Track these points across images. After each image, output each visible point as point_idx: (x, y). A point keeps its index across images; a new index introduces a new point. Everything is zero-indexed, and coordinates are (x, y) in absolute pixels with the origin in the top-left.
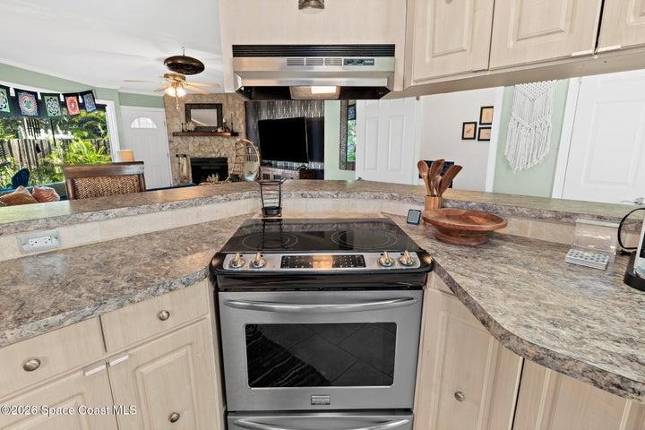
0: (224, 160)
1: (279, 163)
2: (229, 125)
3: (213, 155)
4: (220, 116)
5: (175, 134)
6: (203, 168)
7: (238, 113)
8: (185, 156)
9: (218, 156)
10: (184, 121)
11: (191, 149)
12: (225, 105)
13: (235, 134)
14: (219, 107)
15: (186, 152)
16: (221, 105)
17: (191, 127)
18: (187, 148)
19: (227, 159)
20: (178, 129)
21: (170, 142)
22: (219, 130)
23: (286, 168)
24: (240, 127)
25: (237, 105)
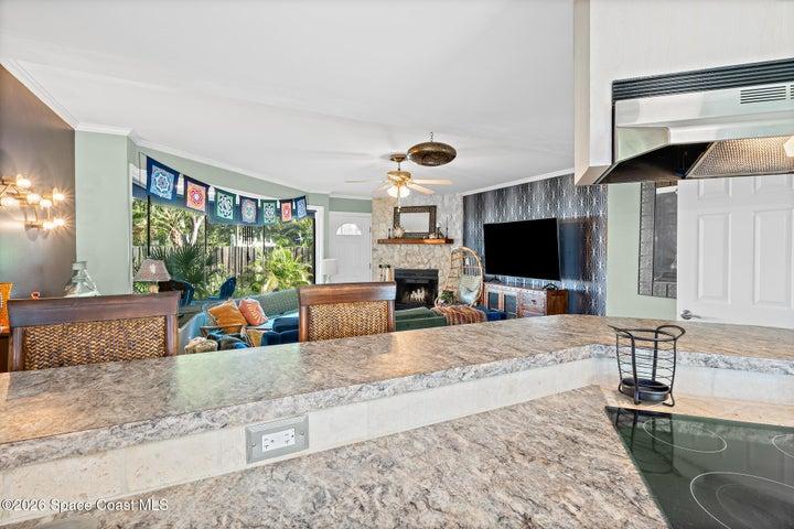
0: (435, 272)
1: (509, 279)
2: (443, 230)
3: (421, 267)
4: (433, 221)
5: (380, 242)
6: (409, 281)
7: (454, 216)
8: (389, 267)
9: (428, 267)
10: (391, 227)
11: (396, 258)
12: (439, 207)
13: (449, 241)
14: (432, 210)
15: (390, 262)
16: (435, 207)
17: (399, 233)
18: (392, 257)
19: (437, 271)
20: (383, 235)
21: (374, 250)
22: (432, 236)
23: (520, 285)
24: (456, 234)
25: (454, 207)
